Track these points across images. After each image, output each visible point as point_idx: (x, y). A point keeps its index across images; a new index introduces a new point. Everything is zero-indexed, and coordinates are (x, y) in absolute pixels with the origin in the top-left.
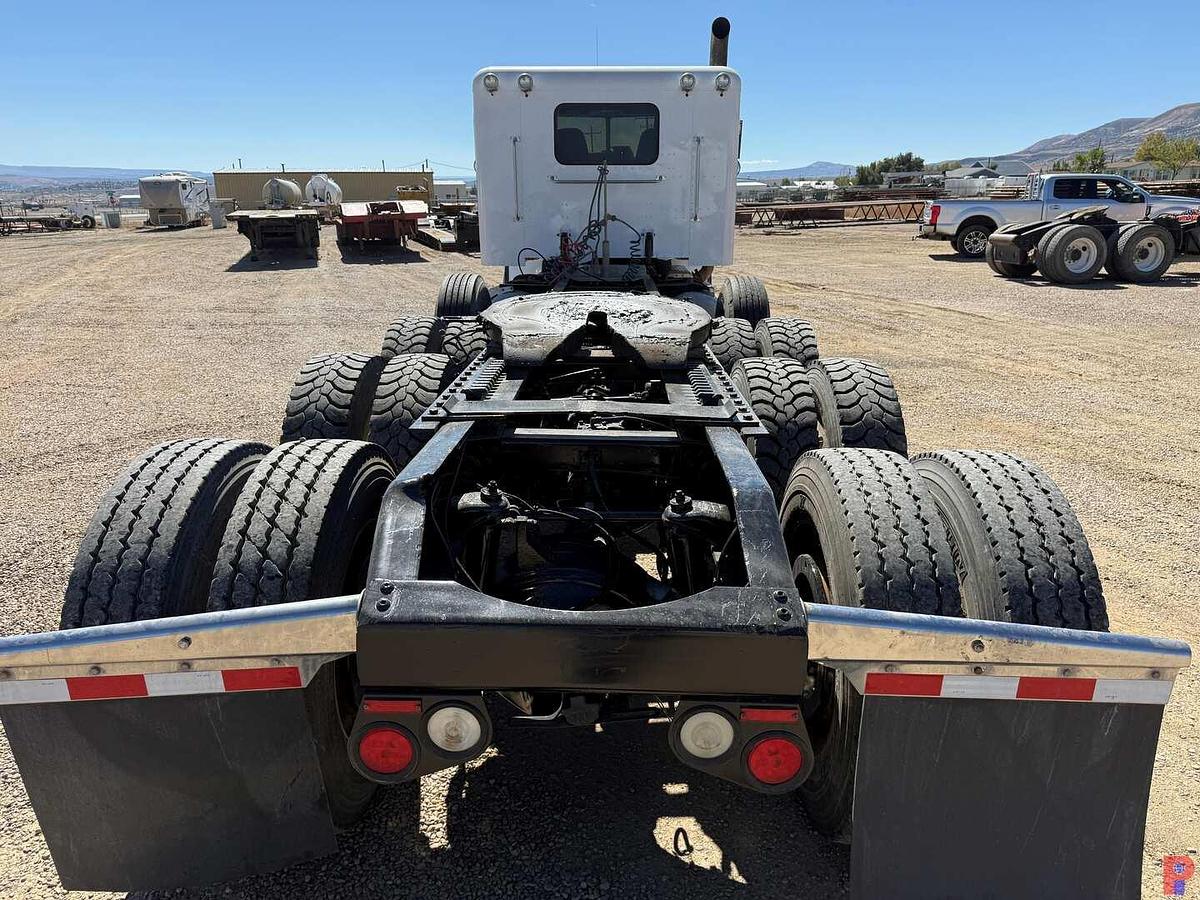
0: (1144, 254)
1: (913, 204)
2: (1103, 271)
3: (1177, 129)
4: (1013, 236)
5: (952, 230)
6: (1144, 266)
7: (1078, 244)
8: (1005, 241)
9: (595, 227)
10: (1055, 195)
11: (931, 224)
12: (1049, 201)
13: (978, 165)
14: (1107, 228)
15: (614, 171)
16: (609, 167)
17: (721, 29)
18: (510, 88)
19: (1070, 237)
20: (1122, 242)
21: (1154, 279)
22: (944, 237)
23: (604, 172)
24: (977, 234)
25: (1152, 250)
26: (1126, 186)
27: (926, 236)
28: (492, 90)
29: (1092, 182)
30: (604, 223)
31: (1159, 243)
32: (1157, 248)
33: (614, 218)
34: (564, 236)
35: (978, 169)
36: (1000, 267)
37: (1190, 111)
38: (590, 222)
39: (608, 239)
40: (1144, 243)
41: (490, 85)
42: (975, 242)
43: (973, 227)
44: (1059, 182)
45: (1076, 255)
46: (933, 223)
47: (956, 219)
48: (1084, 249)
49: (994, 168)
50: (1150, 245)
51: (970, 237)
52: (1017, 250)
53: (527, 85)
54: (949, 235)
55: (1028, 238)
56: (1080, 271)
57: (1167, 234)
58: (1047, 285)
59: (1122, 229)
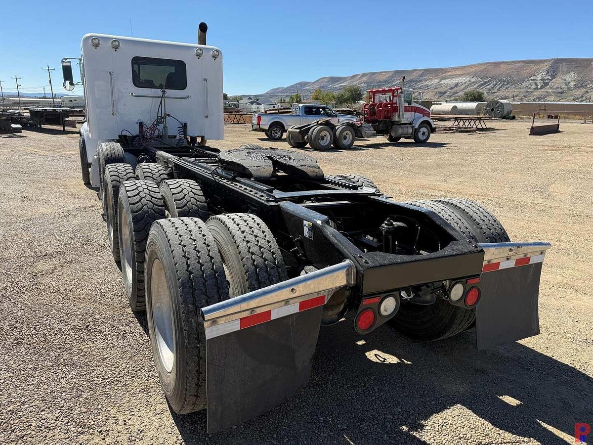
0: (345, 138)
1: (235, 115)
2: (332, 146)
3: (322, 87)
4: (299, 130)
5: (267, 128)
6: (346, 142)
7: (323, 134)
8: (296, 132)
9: (161, 119)
10: (305, 113)
11: (258, 125)
12: (303, 116)
13: (250, 99)
14: (332, 127)
15: (170, 92)
16: (166, 90)
17: (203, 28)
18: (107, 46)
19: (320, 131)
20: (338, 133)
21: (349, 148)
22: (263, 130)
23: (164, 92)
24: (277, 129)
25: (347, 136)
26: (330, 110)
27: (256, 130)
28: (96, 46)
29: (318, 108)
30: (164, 118)
31: (350, 133)
32: (349, 134)
33: (169, 115)
34: (141, 125)
35: (250, 101)
36: (293, 143)
37: (326, 80)
38: (158, 117)
39: (167, 126)
40: (345, 133)
41: (96, 43)
42: (276, 133)
43: (275, 126)
44: (306, 108)
45: (323, 138)
46: (258, 124)
47: (269, 122)
48: (325, 135)
49: (257, 100)
50: (347, 134)
51: (274, 131)
52: (300, 136)
53: (116, 45)
54: (265, 130)
55: (304, 131)
56: (324, 145)
57: (351, 129)
58: (313, 151)
59: (337, 128)
